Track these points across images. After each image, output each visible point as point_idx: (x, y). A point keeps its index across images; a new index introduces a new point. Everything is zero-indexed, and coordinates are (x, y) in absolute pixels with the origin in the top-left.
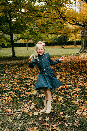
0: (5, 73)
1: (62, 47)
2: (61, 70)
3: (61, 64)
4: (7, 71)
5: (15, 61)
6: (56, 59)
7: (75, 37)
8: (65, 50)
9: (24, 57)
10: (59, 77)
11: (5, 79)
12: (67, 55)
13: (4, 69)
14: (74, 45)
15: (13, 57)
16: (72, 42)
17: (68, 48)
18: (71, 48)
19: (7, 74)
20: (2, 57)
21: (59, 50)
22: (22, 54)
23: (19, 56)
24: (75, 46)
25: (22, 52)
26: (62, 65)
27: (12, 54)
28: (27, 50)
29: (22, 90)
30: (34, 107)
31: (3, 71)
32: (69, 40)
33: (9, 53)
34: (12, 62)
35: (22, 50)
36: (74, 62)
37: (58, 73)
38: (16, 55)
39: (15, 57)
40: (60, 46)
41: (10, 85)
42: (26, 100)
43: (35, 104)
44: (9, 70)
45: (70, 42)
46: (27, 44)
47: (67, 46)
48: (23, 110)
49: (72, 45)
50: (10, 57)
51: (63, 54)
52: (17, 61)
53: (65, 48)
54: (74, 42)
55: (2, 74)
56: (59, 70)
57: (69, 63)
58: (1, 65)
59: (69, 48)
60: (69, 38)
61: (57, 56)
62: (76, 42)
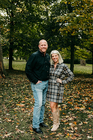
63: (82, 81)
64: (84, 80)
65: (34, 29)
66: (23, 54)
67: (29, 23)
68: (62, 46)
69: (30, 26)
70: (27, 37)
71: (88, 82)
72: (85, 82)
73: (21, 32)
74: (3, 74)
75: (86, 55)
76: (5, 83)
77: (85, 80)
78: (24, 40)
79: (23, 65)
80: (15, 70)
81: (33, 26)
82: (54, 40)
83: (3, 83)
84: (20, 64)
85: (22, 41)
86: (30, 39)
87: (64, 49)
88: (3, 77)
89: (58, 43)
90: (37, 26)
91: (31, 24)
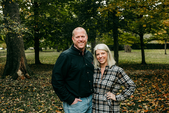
15: (142, 64)
63: (131, 74)
64: (133, 73)
65: (65, 11)
66: (52, 43)
67: (58, 4)
68: (102, 30)
69: (59, 7)
70: (56, 22)
71: (139, 76)
72: (135, 77)
73: (48, 15)
74: (26, 73)
75: (133, 40)
76: (29, 87)
77: (135, 74)
78: (52, 26)
79: (54, 57)
80: (43, 64)
81: (62, 7)
82: (91, 24)
83: (26, 87)
84: (50, 55)
85: (50, 27)
86: (60, 24)
87: (105, 34)
88: (26, 77)
89: (97, 27)
90: (68, 7)
91: (60, 4)
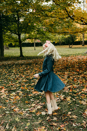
0: (13, 72)
1: (70, 46)
2: (69, 69)
3: (68, 64)
4: (14, 70)
5: (23, 61)
6: (63, 58)
7: (83, 37)
8: (73, 49)
9: (31, 57)
10: (67, 77)
11: (13, 79)
12: (74, 55)
13: (12, 69)
14: (82, 44)
15: (20, 56)
16: (80, 42)
17: (75, 48)
18: (79, 48)
19: (15, 73)
20: (9, 56)
21: (67, 50)
22: (30, 54)
23: (27, 56)
24: (83, 46)
25: (30, 52)
26: (70, 65)
27: (20, 54)
28: (35, 50)
29: (30, 89)
30: (41, 107)
31: (11, 71)
32: (77, 40)
33: (17, 53)
34: (20, 62)
35: (29, 50)
36: (82, 62)
37: (66, 73)
38: (24, 55)
39: (23, 56)
40: (67, 46)
41: (18, 85)
42: (33, 99)
43: (43, 104)
44: (16, 69)
45: (78, 41)
46: (35, 44)
47: (75, 46)
48: (30, 110)
49: (80, 44)
50: (17, 57)
51: (71, 53)
52: (24, 61)
53: (72, 48)
54: (82, 41)
55: (10, 73)
56: (66, 70)
57: (77, 63)
58: (9, 64)
59: (77, 48)
60: (77, 38)
61: (65, 55)
62: (84, 41)
